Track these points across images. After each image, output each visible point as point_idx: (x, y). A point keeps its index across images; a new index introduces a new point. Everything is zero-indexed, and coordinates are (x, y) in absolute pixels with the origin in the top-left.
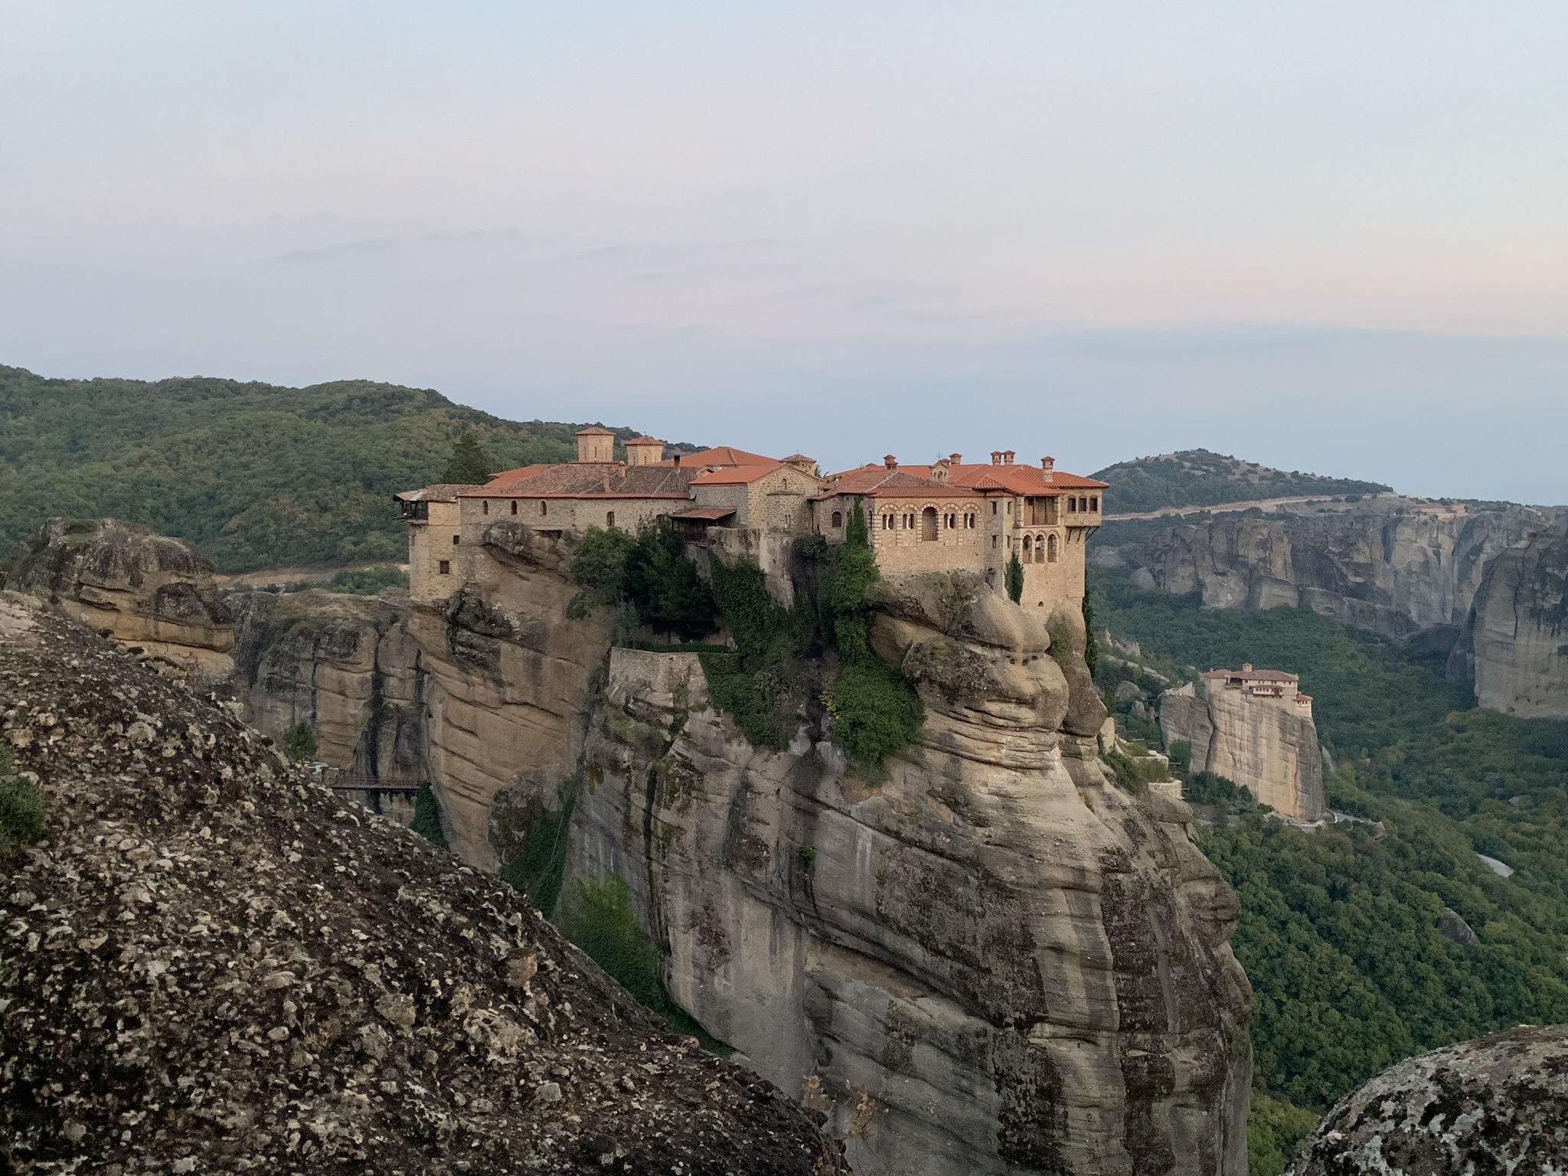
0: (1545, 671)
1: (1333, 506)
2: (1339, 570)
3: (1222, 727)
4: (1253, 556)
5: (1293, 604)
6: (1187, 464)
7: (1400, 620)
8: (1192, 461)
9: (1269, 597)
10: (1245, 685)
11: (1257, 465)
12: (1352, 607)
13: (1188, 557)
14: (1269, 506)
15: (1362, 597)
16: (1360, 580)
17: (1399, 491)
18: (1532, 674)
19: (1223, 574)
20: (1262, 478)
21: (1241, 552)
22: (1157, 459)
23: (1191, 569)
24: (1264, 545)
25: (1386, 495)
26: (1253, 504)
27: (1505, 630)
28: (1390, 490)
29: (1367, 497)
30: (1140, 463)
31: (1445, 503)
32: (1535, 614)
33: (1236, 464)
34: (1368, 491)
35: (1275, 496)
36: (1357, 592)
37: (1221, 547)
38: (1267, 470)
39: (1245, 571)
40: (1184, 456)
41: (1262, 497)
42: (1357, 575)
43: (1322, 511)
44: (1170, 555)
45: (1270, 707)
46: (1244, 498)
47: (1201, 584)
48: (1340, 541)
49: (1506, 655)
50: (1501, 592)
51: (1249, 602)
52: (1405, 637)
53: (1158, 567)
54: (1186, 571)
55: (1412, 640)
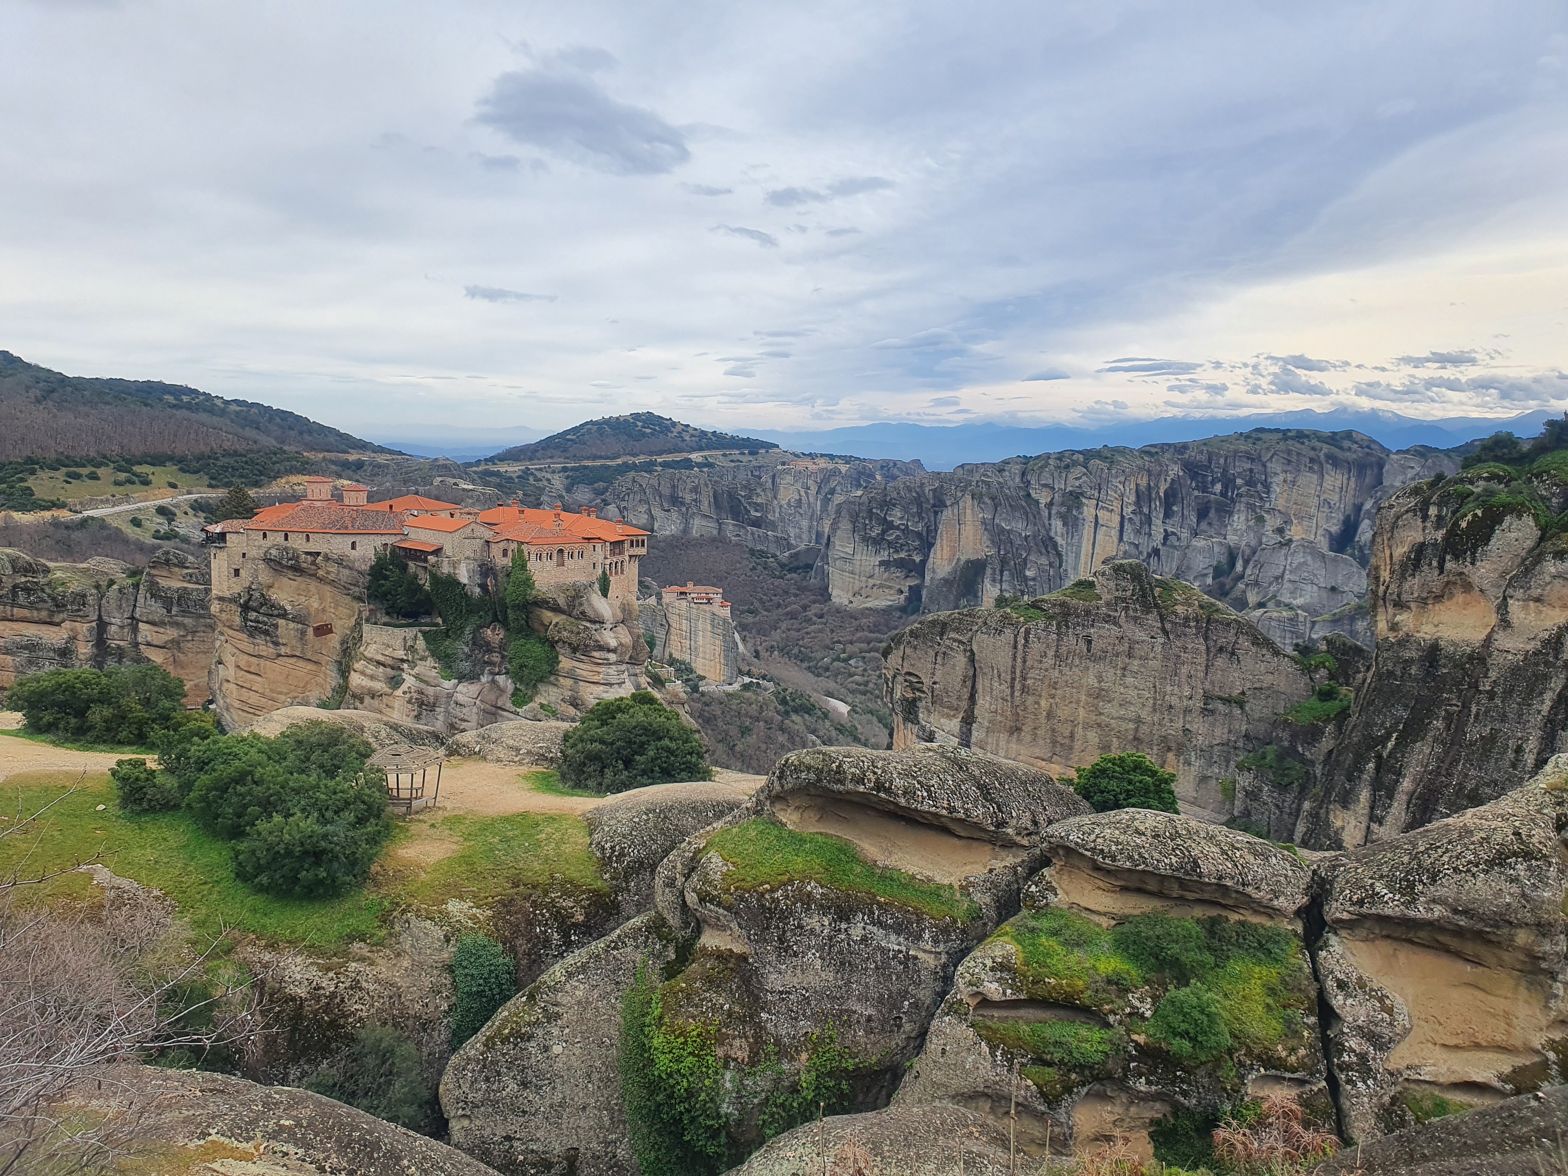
0: (871, 577)
1: (741, 458)
2: (745, 508)
3: (674, 625)
4: (688, 497)
5: (715, 532)
6: (639, 424)
7: (784, 543)
8: (643, 421)
9: (700, 527)
10: (689, 597)
11: (688, 426)
12: (753, 534)
13: (643, 498)
14: (696, 457)
15: (759, 527)
16: (759, 515)
17: (783, 447)
18: (864, 579)
19: (668, 511)
20: (692, 436)
21: (680, 495)
22: (617, 418)
23: (646, 506)
24: (695, 490)
25: (776, 450)
26: (685, 455)
27: (847, 550)
28: (777, 446)
29: (763, 451)
30: (607, 422)
31: (812, 456)
32: (866, 540)
33: (674, 424)
34: (763, 447)
35: (701, 449)
36: (756, 523)
37: (666, 491)
38: (695, 429)
39: (684, 509)
40: (636, 416)
41: (693, 450)
42: (756, 511)
43: (732, 461)
44: (631, 496)
45: (705, 611)
46: (681, 451)
47: (652, 517)
48: (745, 487)
49: (848, 567)
50: (845, 525)
51: (686, 531)
52: (786, 554)
53: (622, 505)
54: (643, 508)
55: (791, 556)
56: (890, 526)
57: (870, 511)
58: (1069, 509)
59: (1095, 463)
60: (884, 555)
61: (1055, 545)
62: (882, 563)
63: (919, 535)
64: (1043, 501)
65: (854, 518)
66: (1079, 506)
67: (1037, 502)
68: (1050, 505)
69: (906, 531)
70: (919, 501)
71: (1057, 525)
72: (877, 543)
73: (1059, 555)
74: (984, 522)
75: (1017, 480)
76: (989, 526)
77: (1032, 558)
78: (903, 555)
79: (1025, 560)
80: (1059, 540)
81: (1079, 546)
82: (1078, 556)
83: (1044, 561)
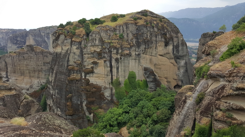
56: (18, 41)
57: (14, 38)
58: (48, 36)
59: (51, 28)
60: (18, 46)
61: (46, 41)
62: (17, 47)
63: (23, 42)
64: (43, 35)
65: (11, 40)
66: (49, 35)
67: (42, 35)
68: (44, 35)
69: (21, 41)
70: (23, 36)
71: (46, 39)
72: (16, 44)
73: (47, 43)
74: (33, 39)
75: (38, 32)
76: (34, 40)
77: (42, 44)
78: (21, 45)
79: (41, 45)
80: (47, 41)
81: (50, 41)
82: (50, 43)
83: (44, 44)
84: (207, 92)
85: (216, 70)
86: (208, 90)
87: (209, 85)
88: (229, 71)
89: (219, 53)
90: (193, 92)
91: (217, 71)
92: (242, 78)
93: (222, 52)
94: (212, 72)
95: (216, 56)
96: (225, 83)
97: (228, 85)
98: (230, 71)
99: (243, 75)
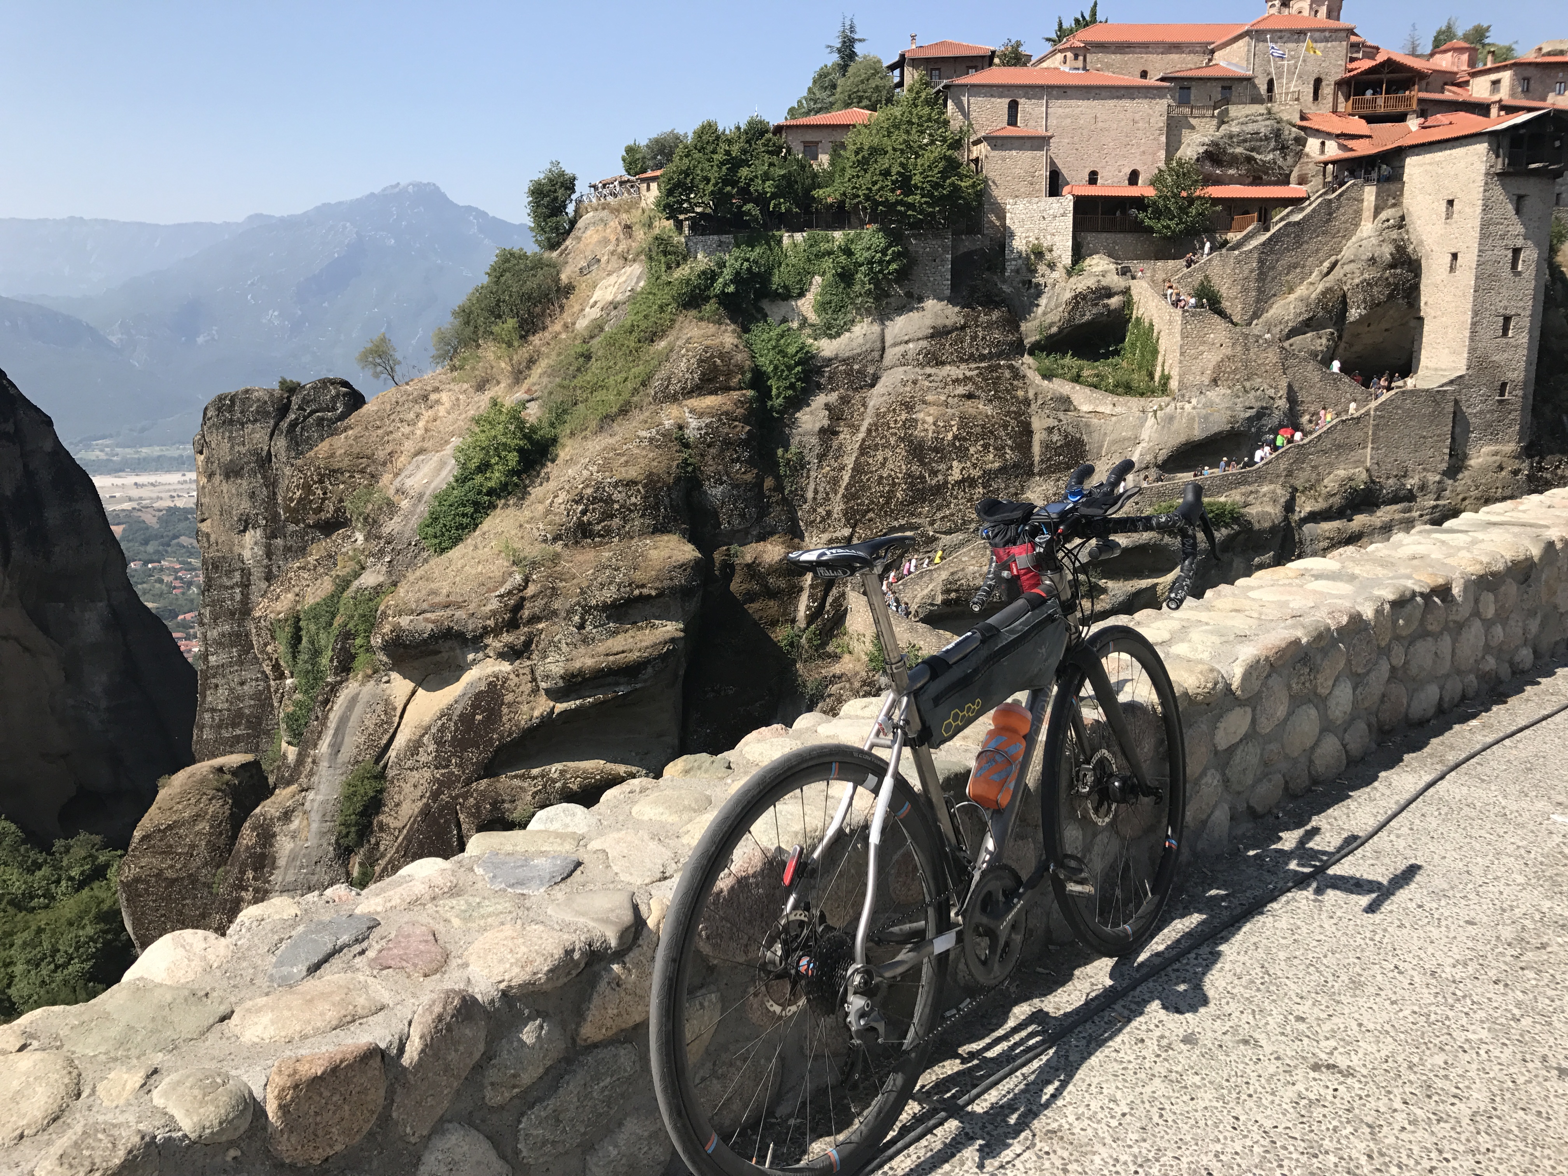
84: (392, 753)
85: (425, 606)
86: (400, 741)
87: (395, 709)
88: (502, 596)
89: (405, 504)
90: (303, 780)
91: (433, 608)
92: (577, 619)
93: (421, 496)
94: (405, 621)
95: (391, 526)
96: (496, 669)
97: (512, 676)
98: (510, 593)
99: (578, 603)
